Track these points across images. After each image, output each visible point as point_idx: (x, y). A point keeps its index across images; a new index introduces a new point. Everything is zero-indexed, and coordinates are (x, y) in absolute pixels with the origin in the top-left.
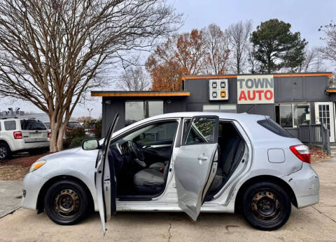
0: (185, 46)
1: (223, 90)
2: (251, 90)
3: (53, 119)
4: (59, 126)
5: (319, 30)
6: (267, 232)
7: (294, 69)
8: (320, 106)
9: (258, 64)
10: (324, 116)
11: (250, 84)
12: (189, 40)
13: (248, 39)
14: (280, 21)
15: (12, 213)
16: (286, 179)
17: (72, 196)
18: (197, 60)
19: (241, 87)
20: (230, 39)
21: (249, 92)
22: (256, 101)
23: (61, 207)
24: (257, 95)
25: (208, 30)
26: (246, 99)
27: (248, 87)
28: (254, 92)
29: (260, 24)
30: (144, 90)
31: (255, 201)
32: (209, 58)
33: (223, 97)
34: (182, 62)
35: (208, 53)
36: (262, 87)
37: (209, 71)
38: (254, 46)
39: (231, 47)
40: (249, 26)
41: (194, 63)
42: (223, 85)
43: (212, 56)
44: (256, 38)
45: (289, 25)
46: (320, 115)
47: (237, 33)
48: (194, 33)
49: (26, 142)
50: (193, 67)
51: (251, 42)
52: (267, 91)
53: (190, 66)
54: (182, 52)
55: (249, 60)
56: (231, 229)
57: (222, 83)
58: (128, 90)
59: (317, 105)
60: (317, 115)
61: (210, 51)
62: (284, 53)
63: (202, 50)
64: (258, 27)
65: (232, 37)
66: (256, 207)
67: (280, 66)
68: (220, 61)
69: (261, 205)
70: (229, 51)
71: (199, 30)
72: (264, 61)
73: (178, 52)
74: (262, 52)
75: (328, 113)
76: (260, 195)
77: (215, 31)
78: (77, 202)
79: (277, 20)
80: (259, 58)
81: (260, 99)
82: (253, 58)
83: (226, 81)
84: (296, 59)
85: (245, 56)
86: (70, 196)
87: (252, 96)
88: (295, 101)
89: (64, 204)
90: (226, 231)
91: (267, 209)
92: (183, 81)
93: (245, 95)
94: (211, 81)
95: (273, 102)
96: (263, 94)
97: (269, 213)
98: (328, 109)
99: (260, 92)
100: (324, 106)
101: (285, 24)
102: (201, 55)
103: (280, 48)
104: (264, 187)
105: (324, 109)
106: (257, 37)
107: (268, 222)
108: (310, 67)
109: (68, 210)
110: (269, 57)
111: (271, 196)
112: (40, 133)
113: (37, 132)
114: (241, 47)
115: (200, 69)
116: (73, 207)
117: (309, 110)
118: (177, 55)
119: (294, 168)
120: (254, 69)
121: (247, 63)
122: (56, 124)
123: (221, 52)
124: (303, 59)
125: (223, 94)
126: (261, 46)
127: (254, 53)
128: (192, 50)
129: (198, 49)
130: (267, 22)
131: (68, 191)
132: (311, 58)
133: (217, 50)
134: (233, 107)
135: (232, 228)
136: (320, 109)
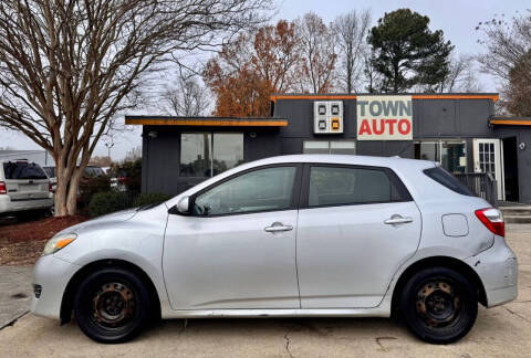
0: (267, 46)
1: (335, 117)
2: (378, 119)
3: (60, 161)
4: (71, 174)
5: (477, 28)
6: (442, 347)
7: (434, 87)
8: (481, 145)
9: (379, 77)
10: (487, 160)
11: (376, 108)
12: (273, 37)
13: (364, 39)
14: (413, 12)
15: (11, 324)
16: (471, 262)
17: (123, 294)
18: (286, 70)
19: (363, 114)
20: (338, 38)
21: (374, 122)
22: (386, 136)
23: (104, 314)
24: (387, 126)
25: (302, 22)
26: (370, 133)
27: (372, 113)
28: (382, 121)
29: (383, 16)
30: (200, 114)
31: (421, 298)
32: (305, 67)
33: (335, 128)
34: (263, 71)
35: (304, 59)
36: (394, 114)
37: (305, 87)
38: (374, 49)
39: (339, 50)
40: (366, 19)
41: (281, 73)
42: (335, 110)
43: (309, 64)
44: (377, 38)
45: (426, 20)
46: (481, 159)
47: (349, 28)
48: (282, 26)
49: (12, 200)
50: (280, 81)
51: (369, 42)
52: (402, 121)
53: (274, 78)
54: (263, 55)
55: (366, 71)
56: (385, 343)
57: (334, 106)
58: (174, 114)
59: (476, 143)
60: (477, 158)
61: (305, 56)
62: (418, 61)
63: (294, 54)
64: (380, 21)
65: (340, 35)
66: (424, 307)
67: (412, 82)
68: (321, 71)
69: (431, 303)
70: (335, 56)
71: (289, 21)
72: (388, 74)
73: (255, 54)
74: (386, 59)
75: (493, 156)
76: (430, 287)
77: (315, 25)
78: (132, 304)
79: (409, 10)
80: (381, 69)
81: (391, 132)
82: (371, 69)
83: (340, 103)
84: (436, 71)
85: (359, 64)
86: (118, 294)
87: (379, 128)
88: (443, 136)
89: (108, 309)
90: (378, 347)
91: (439, 310)
92: (273, 102)
93: (368, 126)
94: (317, 104)
95: (411, 138)
96: (395, 126)
97: (444, 316)
98: (492, 150)
99: (391, 122)
100: (487, 145)
101: (420, 17)
102: (291, 61)
103: (413, 53)
104: (436, 274)
105: (487, 150)
106: (379, 37)
107: (442, 330)
108: (457, 84)
109: (115, 317)
110: (396, 68)
111: (447, 290)
112: (37, 184)
113: (31, 183)
114: (354, 51)
115: (290, 83)
116: (123, 313)
117: (465, 151)
118: (254, 61)
119: (482, 245)
120: (373, 85)
121: (363, 77)
122: (67, 171)
123: (324, 58)
124: (446, 72)
125: (335, 125)
126: (384, 50)
127: (372, 61)
128: (279, 54)
129: (287, 52)
130: (393, 13)
131: (116, 286)
132: (459, 70)
133: (317, 54)
134: (351, 145)
135: (387, 341)
136: (481, 149)
